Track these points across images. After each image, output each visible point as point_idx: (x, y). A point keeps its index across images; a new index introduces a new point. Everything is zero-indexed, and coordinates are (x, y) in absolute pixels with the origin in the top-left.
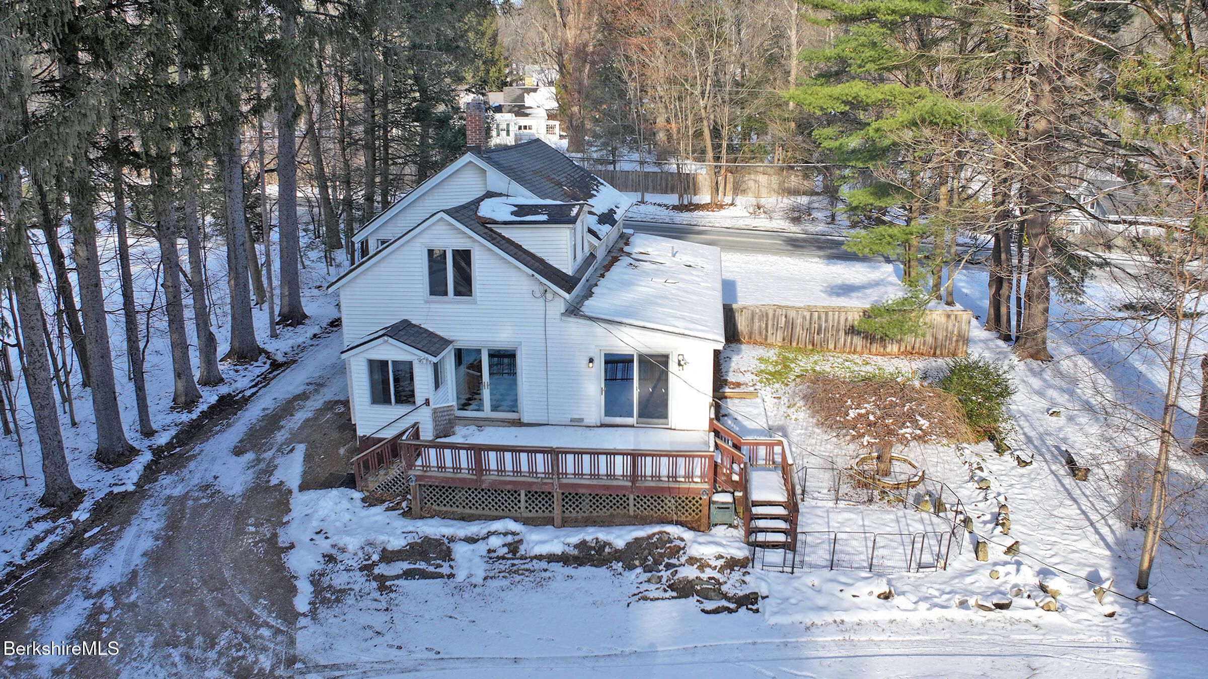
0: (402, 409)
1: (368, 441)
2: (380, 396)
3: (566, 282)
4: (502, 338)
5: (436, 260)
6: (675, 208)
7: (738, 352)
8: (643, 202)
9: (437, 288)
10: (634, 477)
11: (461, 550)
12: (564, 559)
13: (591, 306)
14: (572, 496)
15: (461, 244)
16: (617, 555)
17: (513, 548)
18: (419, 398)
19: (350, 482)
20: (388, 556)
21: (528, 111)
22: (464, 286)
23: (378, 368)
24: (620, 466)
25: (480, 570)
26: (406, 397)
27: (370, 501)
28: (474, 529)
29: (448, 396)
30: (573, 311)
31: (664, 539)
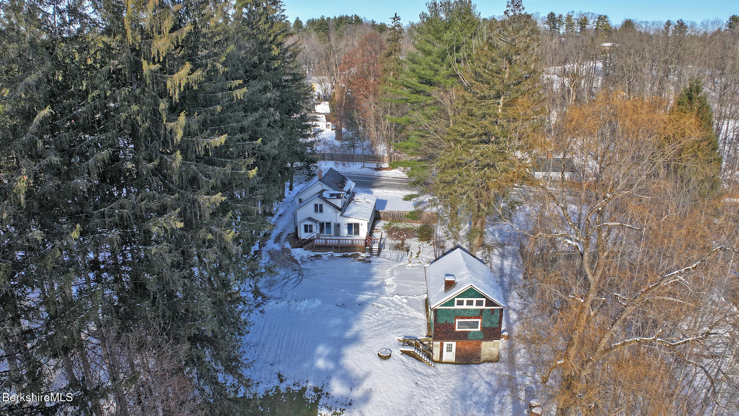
0: (311, 233)
1: (303, 240)
2: (306, 231)
3: (340, 210)
4: (328, 220)
5: (316, 206)
6: (375, 169)
7: (379, 222)
8: (364, 167)
9: (316, 211)
10: (352, 244)
11: (323, 256)
12: (341, 257)
13: (346, 213)
14: (342, 247)
15: (321, 203)
16: (349, 256)
17: (332, 256)
18: (314, 231)
19: (301, 247)
20: (311, 257)
21: (318, 119)
22: (321, 211)
23: (306, 226)
24: (350, 242)
25: (327, 259)
26: (311, 231)
27: (305, 250)
28: (325, 253)
29: (318, 231)
30: (341, 215)
31: (357, 254)
